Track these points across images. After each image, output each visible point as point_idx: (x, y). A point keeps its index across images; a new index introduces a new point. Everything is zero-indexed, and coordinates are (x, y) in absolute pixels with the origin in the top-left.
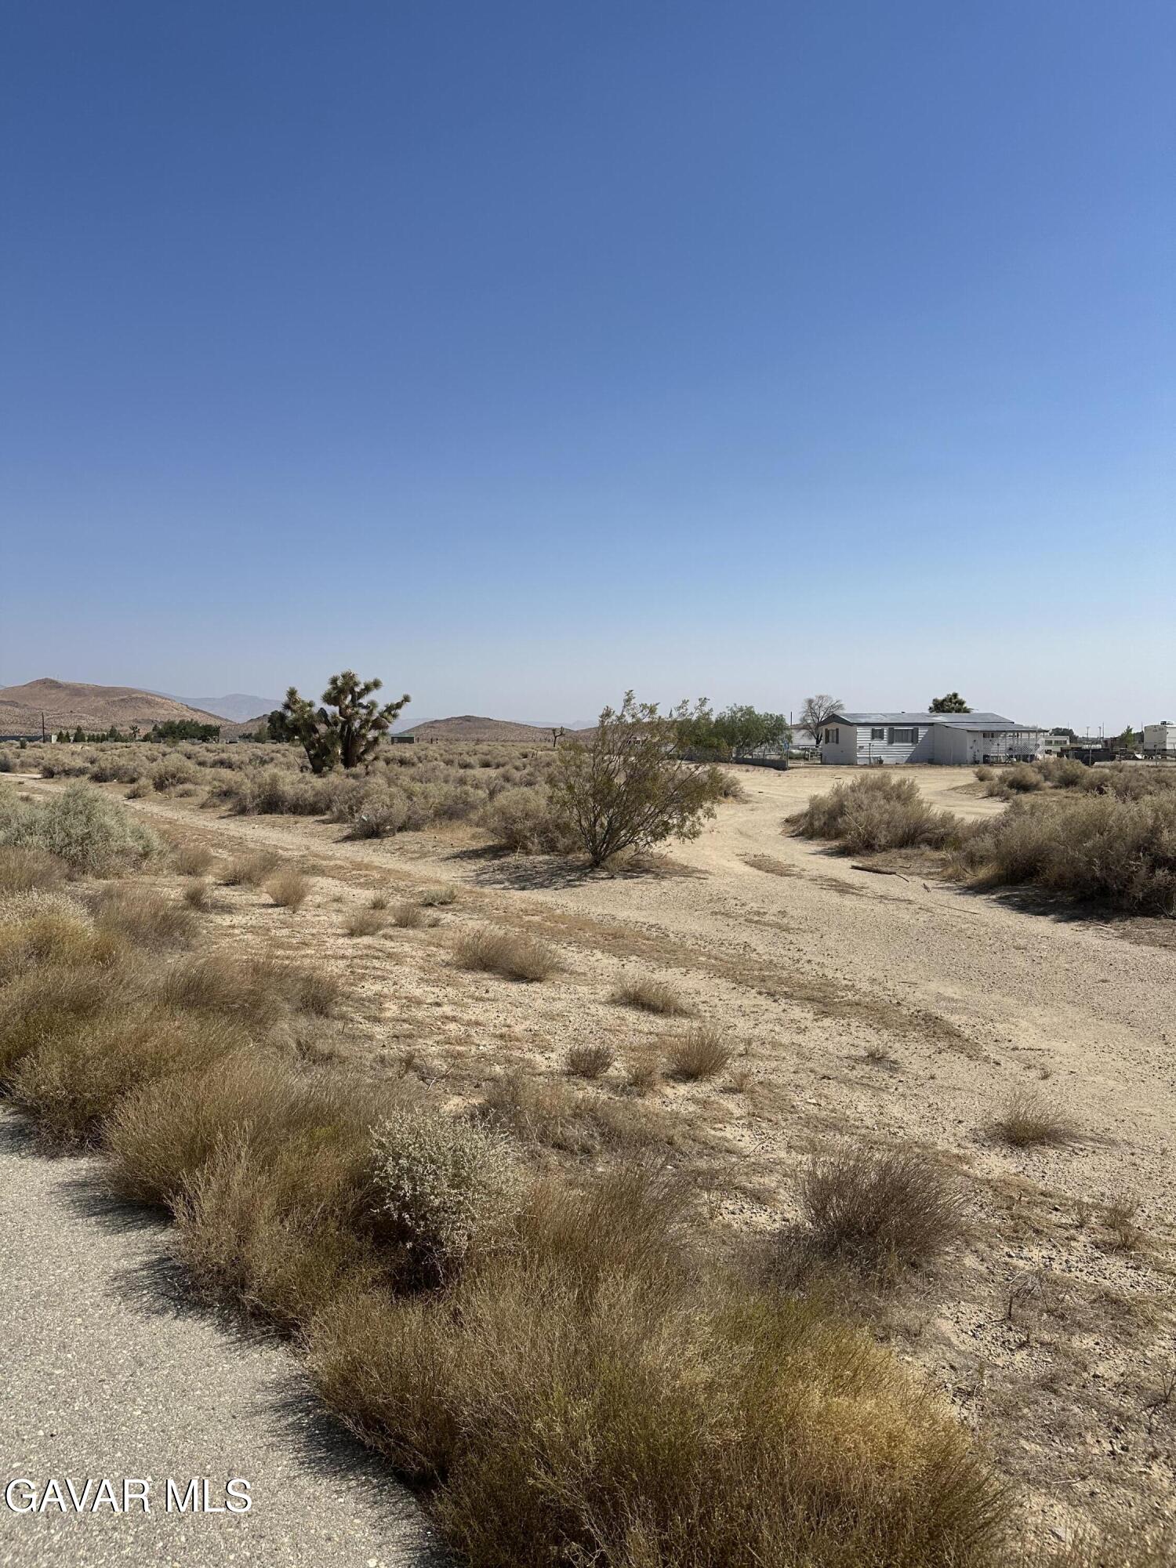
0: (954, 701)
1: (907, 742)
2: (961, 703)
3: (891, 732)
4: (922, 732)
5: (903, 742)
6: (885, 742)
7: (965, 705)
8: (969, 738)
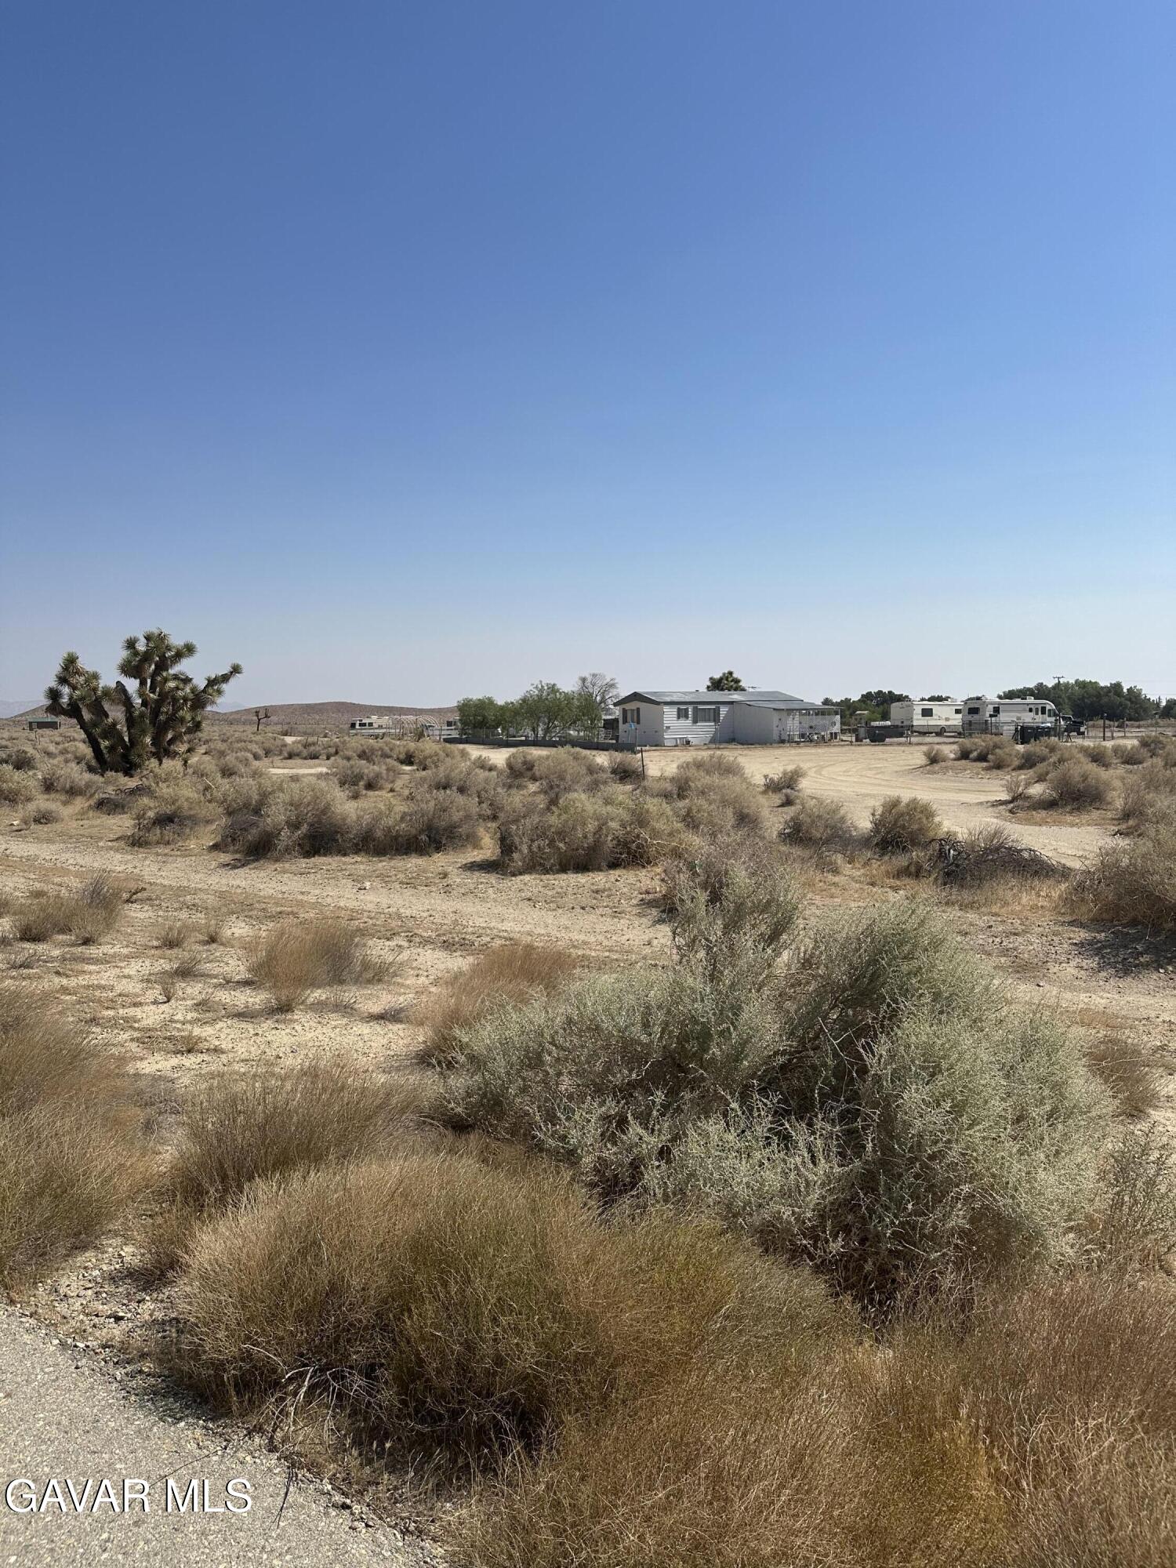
0: (730, 679)
1: (709, 721)
2: (737, 681)
3: (695, 710)
4: (724, 710)
5: (705, 721)
6: (689, 721)
7: (741, 684)
8: (775, 717)
